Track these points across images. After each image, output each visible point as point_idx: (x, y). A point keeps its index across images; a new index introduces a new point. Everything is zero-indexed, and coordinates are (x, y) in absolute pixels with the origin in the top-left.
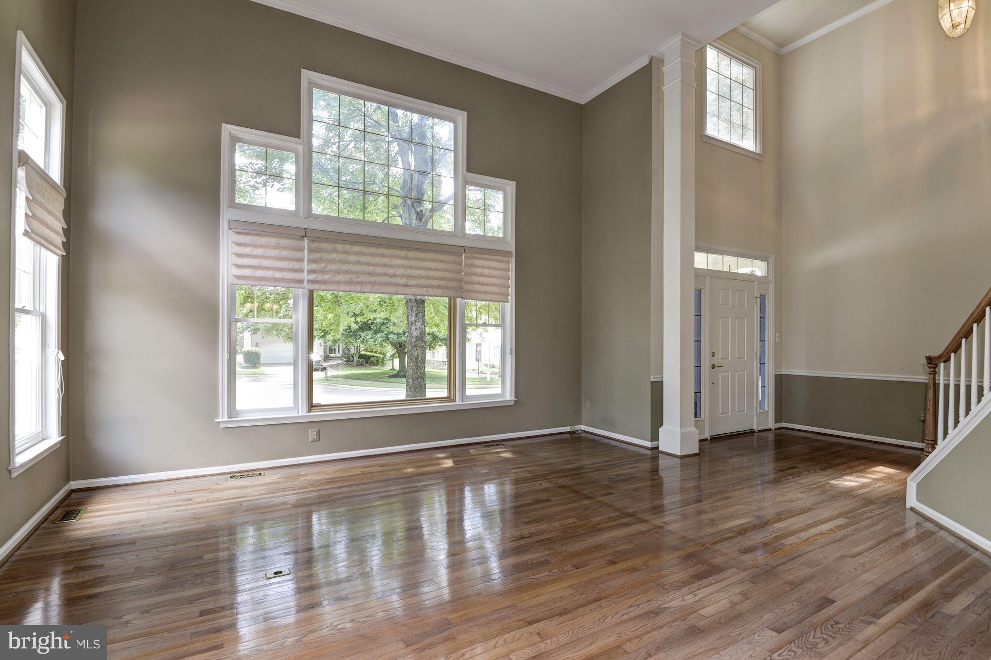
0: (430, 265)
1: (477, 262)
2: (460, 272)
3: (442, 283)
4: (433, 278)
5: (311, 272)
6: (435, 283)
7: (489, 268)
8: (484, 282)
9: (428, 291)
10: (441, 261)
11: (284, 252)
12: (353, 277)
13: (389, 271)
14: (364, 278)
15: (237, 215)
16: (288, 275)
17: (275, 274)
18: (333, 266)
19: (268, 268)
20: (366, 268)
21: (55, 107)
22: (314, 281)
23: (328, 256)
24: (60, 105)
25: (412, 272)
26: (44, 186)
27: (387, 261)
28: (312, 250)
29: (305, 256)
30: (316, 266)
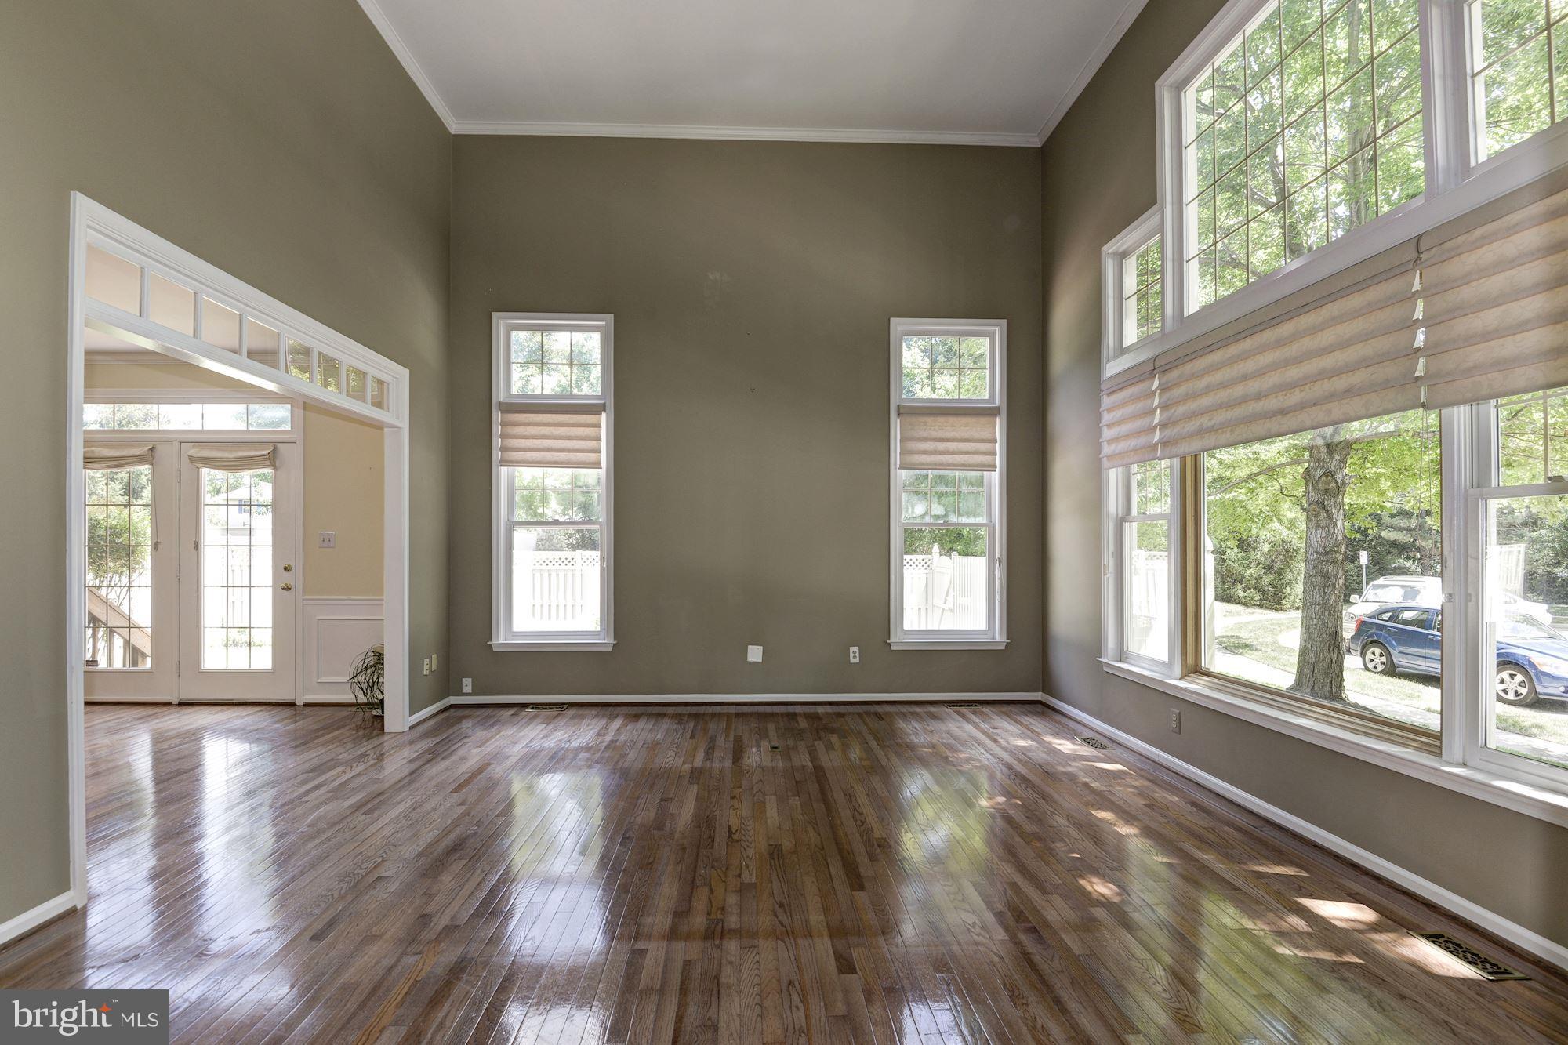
0: (1329, 336)
2: (1410, 325)
3: (1360, 379)
5: (1163, 427)
6: (1341, 384)
8: (1494, 326)
11: (1139, 406)
12: (1205, 421)
13: (1254, 386)
14: (1220, 417)
15: (1112, 368)
16: (1142, 441)
17: (1132, 443)
18: (1181, 410)
19: (1127, 436)
20: (1222, 395)
21: (994, 332)
22: (1165, 443)
23: (1177, 392)
24: (997, 329)
25: (1293, 373)
26: (941, 419)
27: (1249, 366)
28: (1163, 389)
29: (1156, 401)
30: (1166, 414)
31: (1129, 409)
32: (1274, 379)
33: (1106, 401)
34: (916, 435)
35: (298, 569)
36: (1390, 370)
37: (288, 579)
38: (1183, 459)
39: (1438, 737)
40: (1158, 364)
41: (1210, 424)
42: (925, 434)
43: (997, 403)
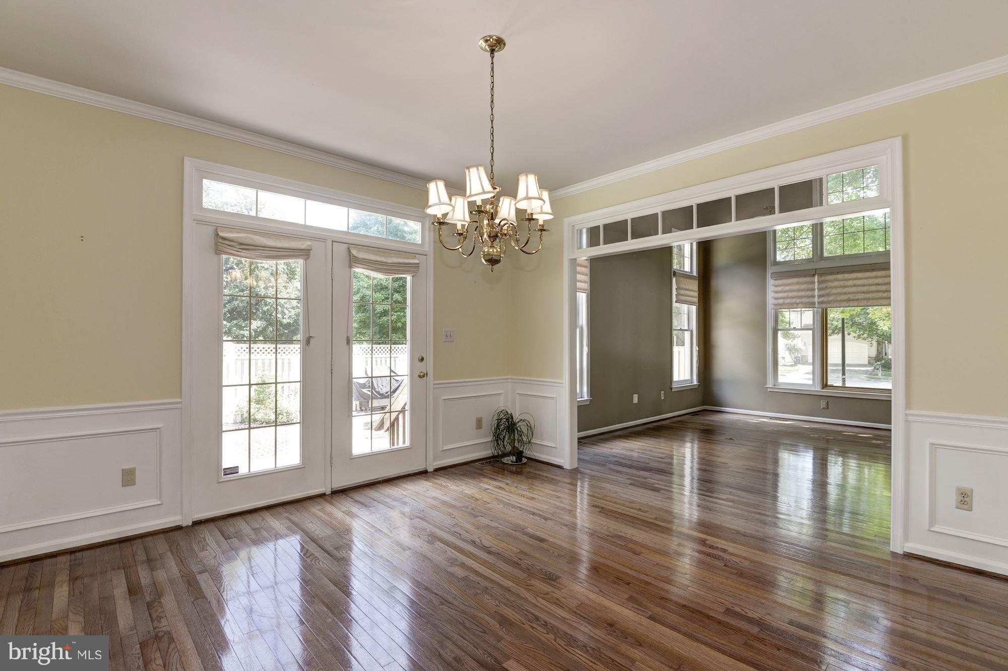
5: (820, 296)
11: (802, 287)
15: (773, 270)
16: (807, 300)
17: (797, 300)
19: (792, 298)
22: (822, 302)
23: (832, 284)
29: (816, 287)
30: (823, 292)
31: (796, 287)
34: (679, 286)
35: (430, 359)
37: (422, 368)
40: (816, 272)
43: (695, 274)
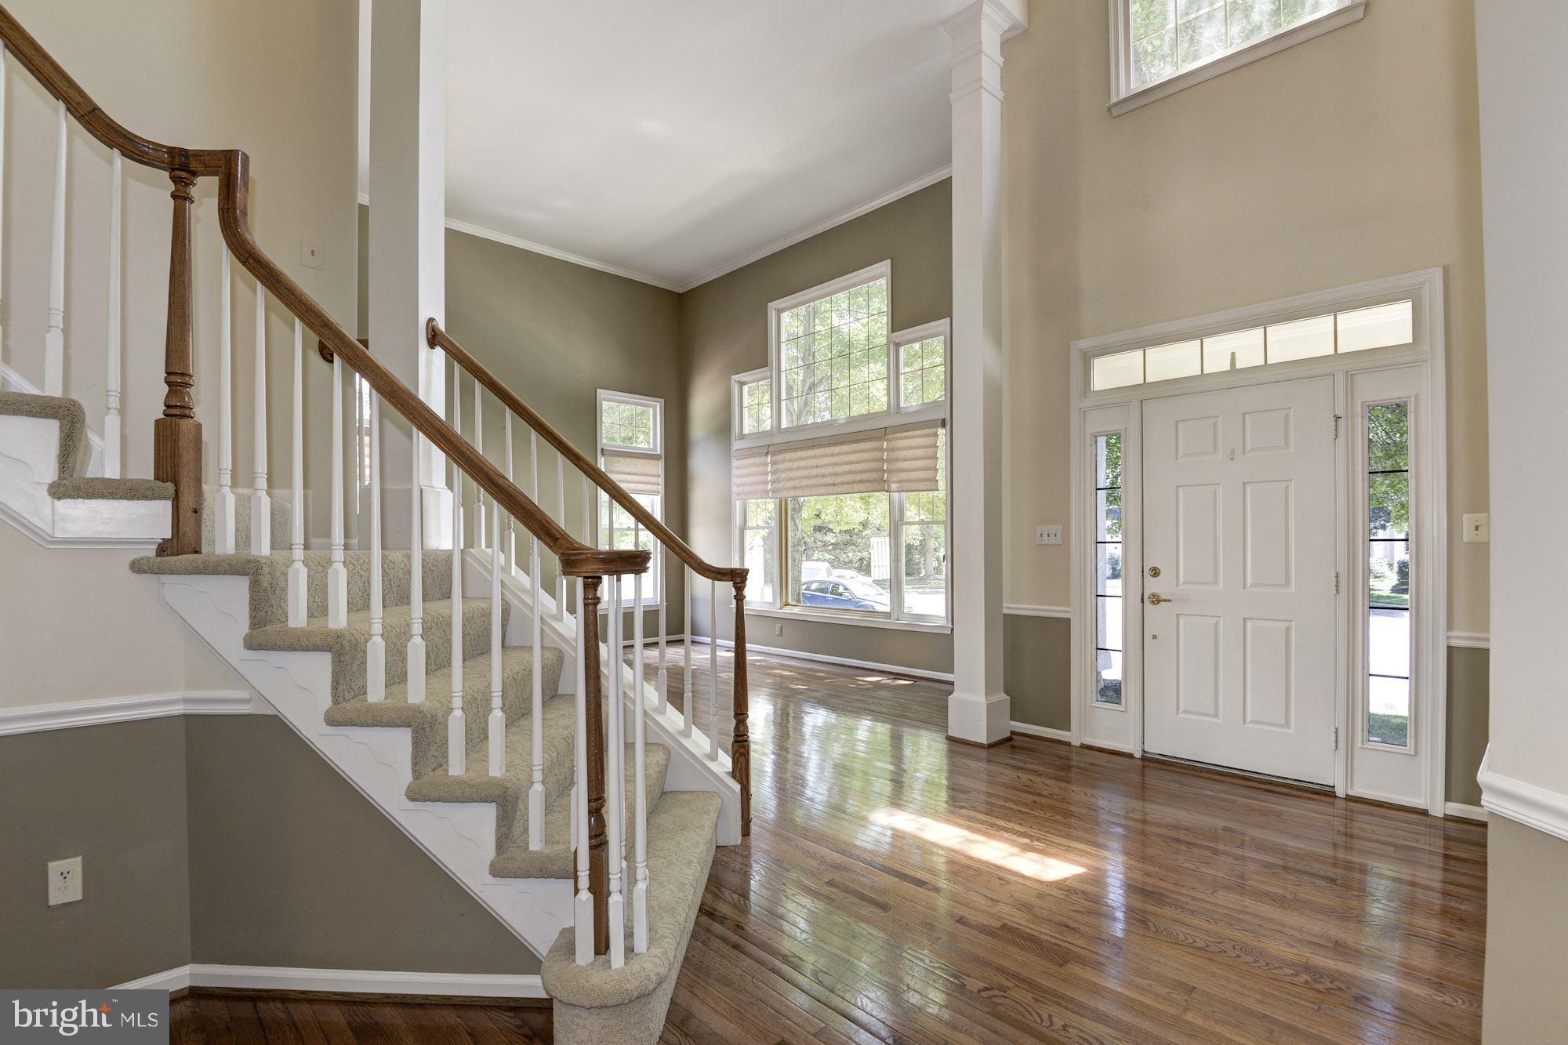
0: (853, 457)
1: (900, 443)
2: (882, 460)
3: (865, 476)
4: (855, 472)
5: (773, 482)
6: (858, 477)
7: (911, 448)
8: (908, 467)
9: (853, 488)
10: (862, 451)
11: (759, 469)
12: (796, 483)
13: (821, 471)
14: (805, 482)
15: (737, 445)
16: (760, 487)
17: (754, 488)
18: (784, 475)
19: (750, 484)
20: (805, 473)
21: (656, 406)
22: (773, 491)
23: (782, 466)
24: (658, 404)
25: (839, 469)
26: (629, 460)
27: (819, 462)
28: (773, 463)
29: (769, 469)
30: (775, 477)
31: (753, 470)
32: (830, 470)
33: (735, 463)
34: (614, 469)
36: (874, 476)
38: (781, 501)
39: (889, 613)
40: (771, 449)
41: (800, 485)
42: (619, 469)
43: (659, 453)
